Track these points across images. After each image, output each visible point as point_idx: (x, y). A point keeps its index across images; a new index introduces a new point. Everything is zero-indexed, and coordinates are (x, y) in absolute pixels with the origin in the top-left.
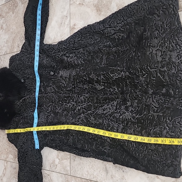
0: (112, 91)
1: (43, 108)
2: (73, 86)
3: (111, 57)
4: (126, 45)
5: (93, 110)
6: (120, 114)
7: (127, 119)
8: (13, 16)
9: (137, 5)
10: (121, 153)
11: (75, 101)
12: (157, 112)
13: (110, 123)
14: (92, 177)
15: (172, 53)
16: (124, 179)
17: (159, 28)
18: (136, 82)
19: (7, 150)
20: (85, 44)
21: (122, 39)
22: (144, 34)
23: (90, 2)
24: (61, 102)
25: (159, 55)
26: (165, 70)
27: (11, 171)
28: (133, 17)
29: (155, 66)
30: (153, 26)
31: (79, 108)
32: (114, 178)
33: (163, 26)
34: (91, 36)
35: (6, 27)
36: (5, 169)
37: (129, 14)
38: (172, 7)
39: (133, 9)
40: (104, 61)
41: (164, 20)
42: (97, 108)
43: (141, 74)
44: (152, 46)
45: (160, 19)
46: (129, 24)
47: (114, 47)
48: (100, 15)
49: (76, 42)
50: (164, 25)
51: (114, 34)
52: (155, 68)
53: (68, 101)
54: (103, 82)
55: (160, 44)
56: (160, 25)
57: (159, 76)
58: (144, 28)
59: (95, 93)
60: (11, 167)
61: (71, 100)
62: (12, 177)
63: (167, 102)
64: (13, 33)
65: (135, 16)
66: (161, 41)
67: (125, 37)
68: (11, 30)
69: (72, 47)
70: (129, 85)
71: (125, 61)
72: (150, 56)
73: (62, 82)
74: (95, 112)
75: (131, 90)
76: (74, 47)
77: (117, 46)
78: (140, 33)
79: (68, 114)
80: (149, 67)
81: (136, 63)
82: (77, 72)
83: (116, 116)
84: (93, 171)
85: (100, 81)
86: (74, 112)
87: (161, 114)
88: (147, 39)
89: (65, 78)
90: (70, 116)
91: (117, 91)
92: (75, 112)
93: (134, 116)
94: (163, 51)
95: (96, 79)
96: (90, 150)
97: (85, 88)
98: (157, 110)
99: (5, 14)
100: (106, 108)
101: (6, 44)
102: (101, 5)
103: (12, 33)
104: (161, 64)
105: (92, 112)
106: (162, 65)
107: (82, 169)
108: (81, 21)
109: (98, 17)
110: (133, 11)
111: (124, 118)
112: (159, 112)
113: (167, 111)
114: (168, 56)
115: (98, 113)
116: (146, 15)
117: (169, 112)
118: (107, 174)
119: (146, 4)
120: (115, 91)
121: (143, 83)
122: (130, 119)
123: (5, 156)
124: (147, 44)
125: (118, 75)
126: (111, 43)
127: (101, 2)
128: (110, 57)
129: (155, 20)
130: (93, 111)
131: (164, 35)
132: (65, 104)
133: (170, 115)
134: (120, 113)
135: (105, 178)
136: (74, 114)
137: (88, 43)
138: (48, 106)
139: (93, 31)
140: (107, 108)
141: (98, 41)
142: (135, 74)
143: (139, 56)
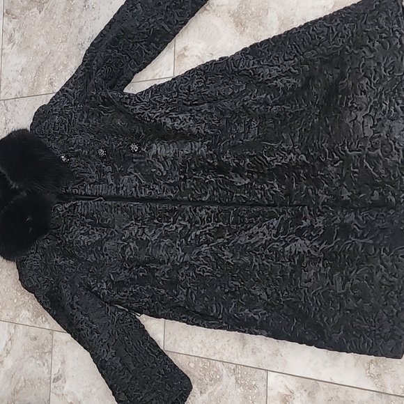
0: (267, 188)
1: (113, 230)
2: (182, 177)
3: (269, 123)
4: (300, 102)
5: (228, 237)
6: (284, 243)
7: (300, 253)
8: (39, 16)
9: (328, 27)
10: (287, 320)
11: (186, 219)
12: (362, 237)
13: (264, 262)
14: (211, 352)
15: (395, 124)
16: (279, 355)
17: (371, 74)
18: (318, 175)
19: (15, 301)
20: (213, 94)
21: (292, 90)
22: (340, 83)
23: (222, 6)
24: (156, 221)
25: (369, 125)
26: (378, 155)
27: (26, 345)
28: (318, 49)
29: (360, 145)
30: (359, 68)
31: (198, 233)
32: (258, 354)
33: (378, 70)
34: (226, 80)
35: (21, 40)
36: (10, 340)
37: (308, 42)
38: (399, 36)
39: (320, 34)
40: (254, 131)
41: (382, 59)
42: (235, 232)
43: (331, 159)
44: (356, 108)
45: (374, 57)
46: (310, 62)
47: (275, 105)
48: (241, 33)
49: (193, 91)
50: (381, 69)
51: (276, 79)
52: (359, 151)
53: (172, 220)
54: (248, 172)
55: (371, 104)
56: (372, 68)
57: (366, 167)
58: (341, 71)
59: (230, 191)
60: (26, 335)
61: (180, 218)
62: (27, 356)
63: (382, 218)
64: (40, 53)
65: (323, 48)
66: (374, 98)
67: (299, 86)
68: (35, 47)
69: (185, 100)
70: (304, 179)
71: (298, 133)
72: (352, 126)
73: (157, 166)
74: (232, 242)
75: (307, 189)
76: (188, 101)
77: (281, 102)
78: (331, 80)
79: (174, 244)
80: (346, 147)
81: (322, 138)
82: (193, 147)
83: (276, 246)
84: (214, 340)
85: (244, 168)
86: (186, 240)
87: (371, 242)
88: (346, 92)
89: (163, 160)
90: (178, 249)
91: (277, 190)
92: (189, 240)
93: (315, 246)
94: (377, 117)
95: (235, 165)
96: (220, 317)
97: (207, 181)
98: (362, 234)
99: (19, 11)
100: (255, 233)
101: (20, 76)
102: (246, 14)
103: (36, 53)
104: (371, 142)
105: (226, 241)
106: (373, 144)
107: (190, 337)
108: (200, 43)
109: (238, 38)
110: (318, 37)
111: (293, 251)
112: (366, 238)
113: (381, 235)
114: (387, 129)
115: (239, 242)
116: (348, 47)
117: (386, 237)
118: (244, 346)
119: (347, 26)
120: (274, 189)
121: (333, 178)
122: (307, 251)
123: (11, 314)
124: (347, 104)
125: (281, 159)
126: (269, 96)
127: (246, 8)
128: (265, 124)
129: (363, 57)
130: (227, 239)
131: (380, 88)
132: (165, 224)
133: (388, 243)
134: (285, 241)
135: (239, 354)
136: (188, 245)
137: (219, 94)
138: (124, 227)
139: (233, 70)
140: (258, 233)
141: (241, 90)
142: (319, 159)
143: (328, 126)
